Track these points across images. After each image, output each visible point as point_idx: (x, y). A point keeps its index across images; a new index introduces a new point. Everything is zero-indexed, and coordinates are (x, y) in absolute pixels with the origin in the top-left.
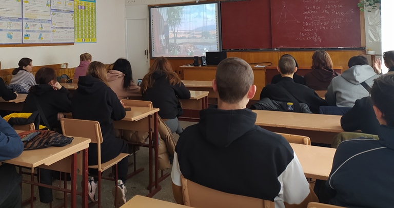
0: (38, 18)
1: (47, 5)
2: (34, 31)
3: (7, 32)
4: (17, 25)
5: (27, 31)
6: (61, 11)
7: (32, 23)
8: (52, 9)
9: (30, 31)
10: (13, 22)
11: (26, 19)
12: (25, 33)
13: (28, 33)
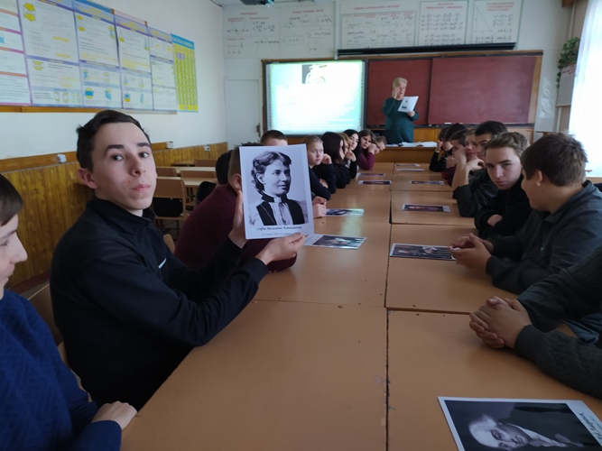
0: (138, 68)
1: (146, 48)
2: (135, 90)
3: (105, 89)
4: (114, 78)
5: (127, 89)
6: (161, 59)
7: (131, 77)
8: (151, 56)
10: (111, 73)
11: (124, 68)
12: (125, 92)
13: (129, 92)
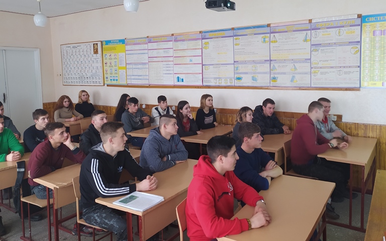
2: (284, 73)
3: (252, 75)
5: (274, 73)
7: (281, 65)
8: (312, 45)
9: (279, 73)
13: (276, 76)
